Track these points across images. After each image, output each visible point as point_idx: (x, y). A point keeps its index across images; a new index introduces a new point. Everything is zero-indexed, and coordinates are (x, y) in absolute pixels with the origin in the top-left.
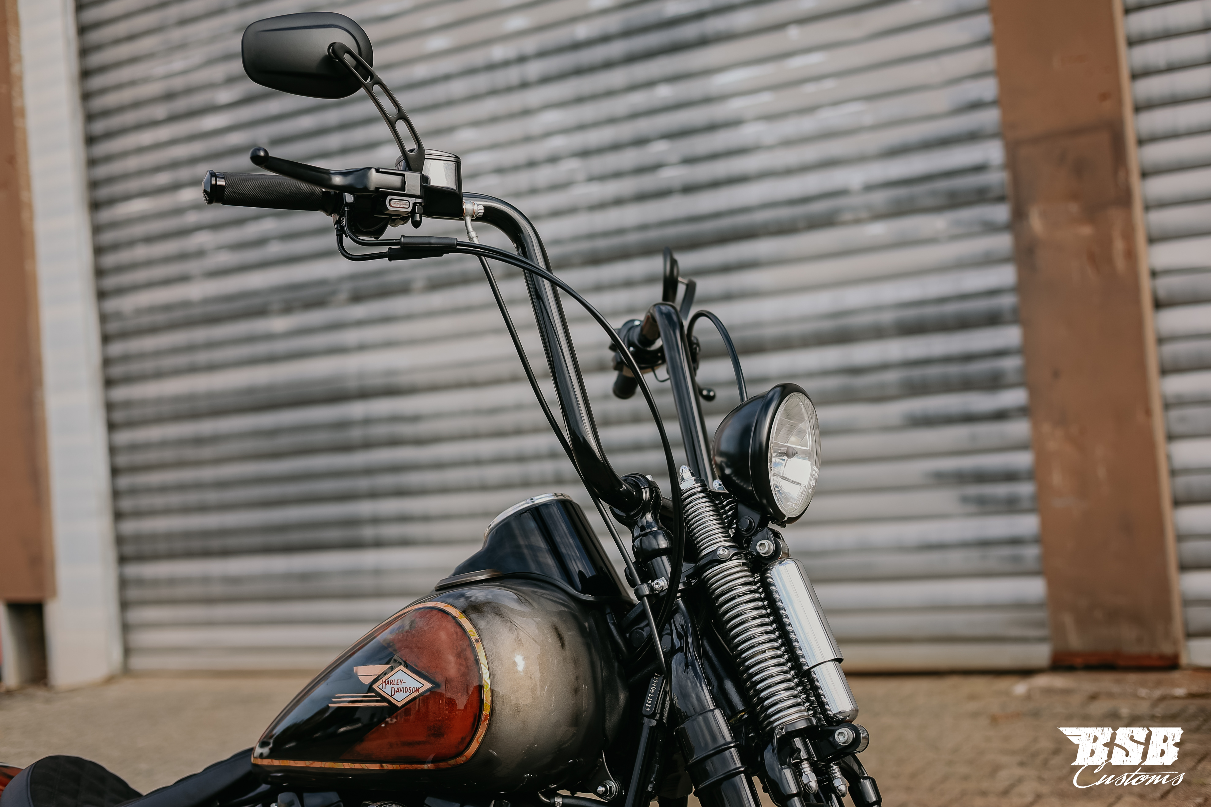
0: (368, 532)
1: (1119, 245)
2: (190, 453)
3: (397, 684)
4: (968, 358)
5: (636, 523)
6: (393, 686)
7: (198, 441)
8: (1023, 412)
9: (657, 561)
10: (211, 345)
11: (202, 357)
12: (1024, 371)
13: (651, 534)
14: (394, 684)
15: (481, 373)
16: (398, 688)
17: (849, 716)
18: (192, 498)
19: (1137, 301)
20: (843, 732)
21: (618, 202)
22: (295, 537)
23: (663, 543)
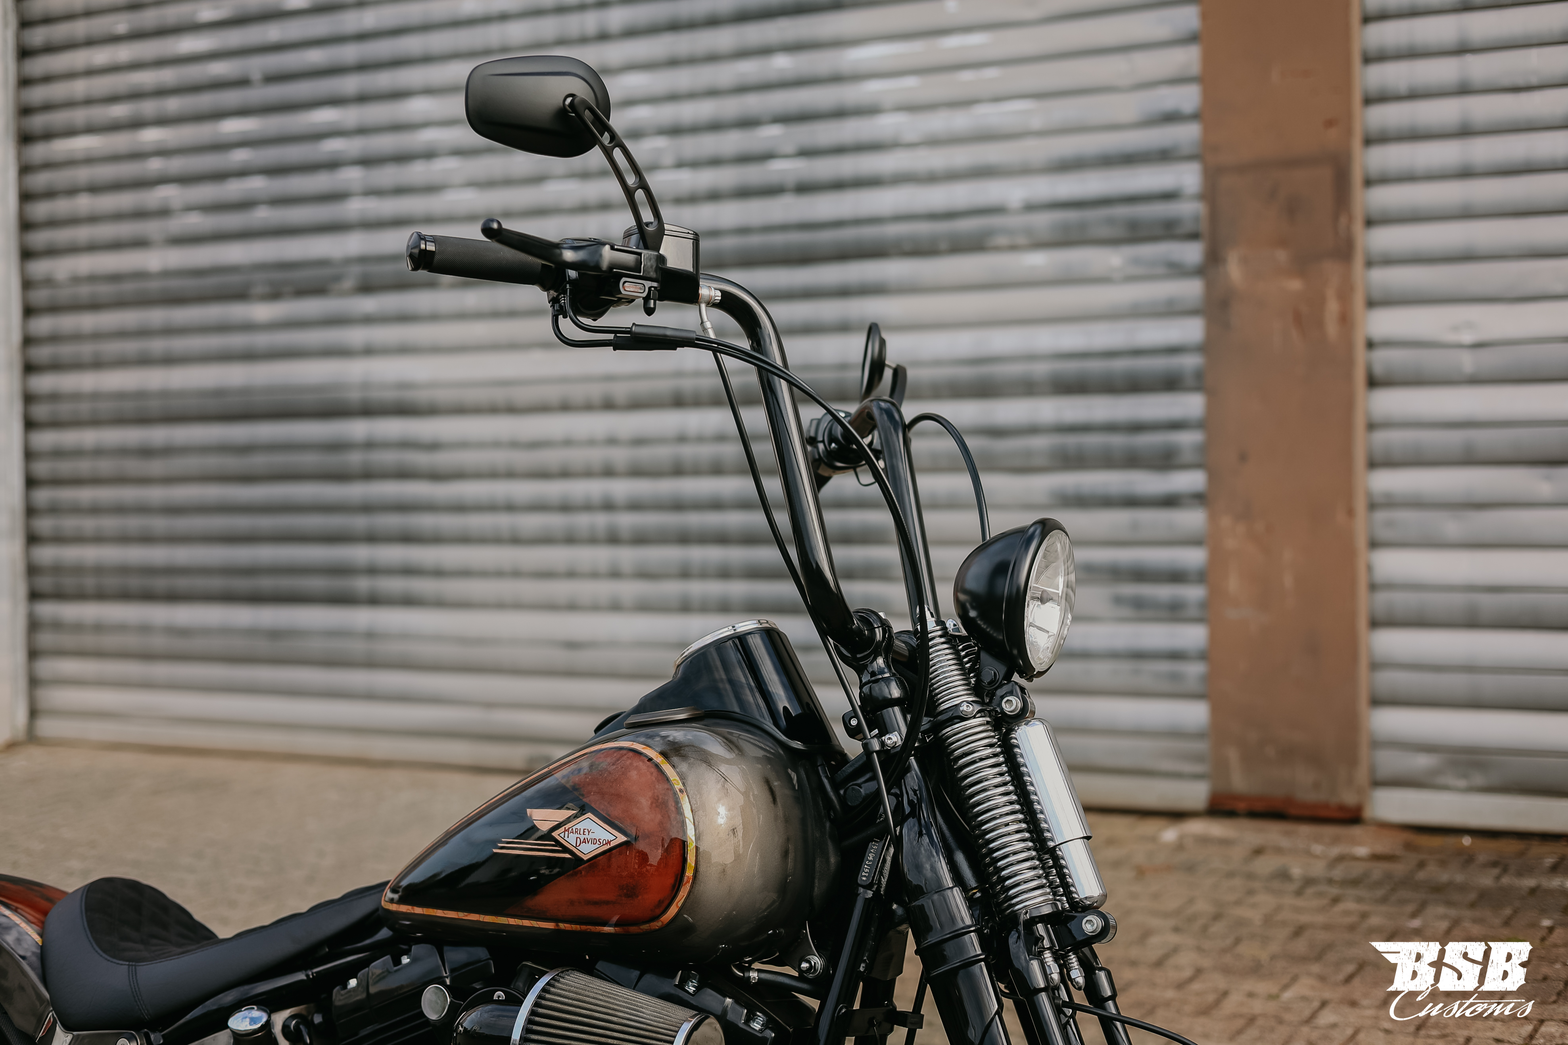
0: (362, 584)
1: (1333, 307)
2: (133, 466)
3: (584, 834)
4: (1137, 427)
5: (865, 667)
6: (579, 836)
7: (146, 452)
8: (1199, 498)
9: (888, 712)
10: (169, 331)
11: (157, 346)
12: (1203, 449)
13: (882, 681)
14: (580, 834)
15: (522, 395)
16: (584, 839)
17: (1096, 902)
18: (133, 523)
19: (1349, 376)
20: (1091, 920)
21: (714, 196)
22: (266, 583)
23: (896, 692)
